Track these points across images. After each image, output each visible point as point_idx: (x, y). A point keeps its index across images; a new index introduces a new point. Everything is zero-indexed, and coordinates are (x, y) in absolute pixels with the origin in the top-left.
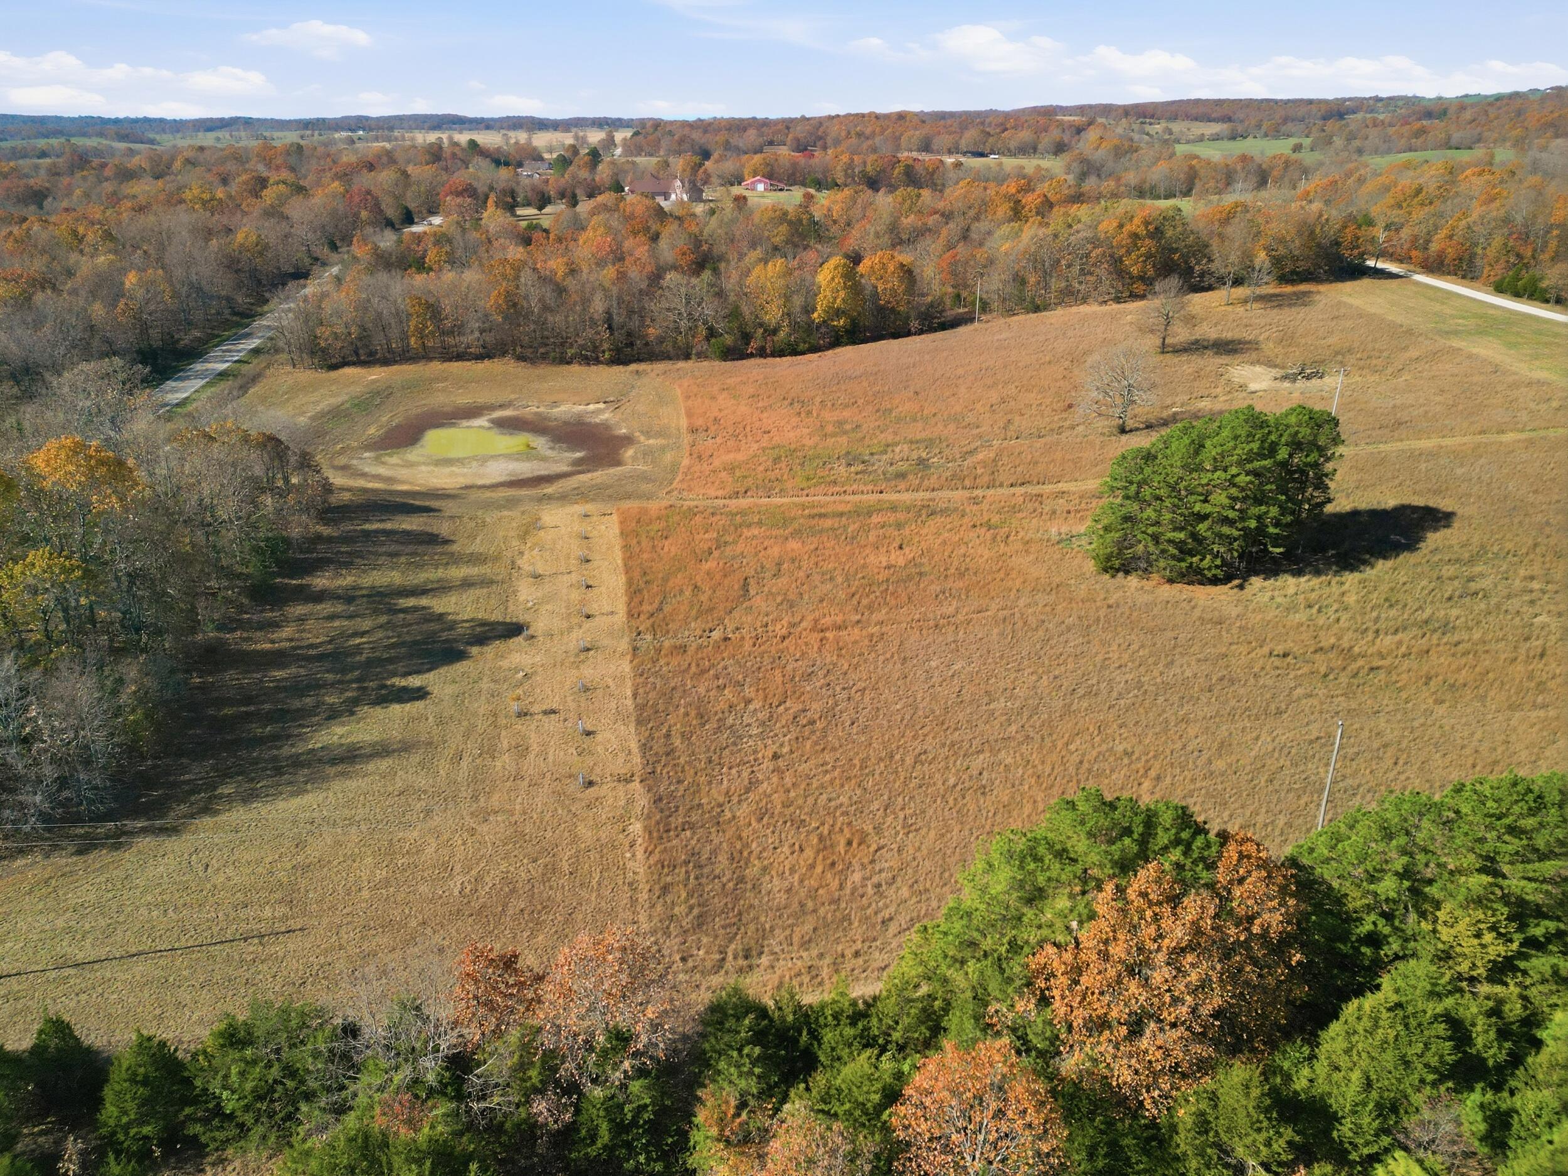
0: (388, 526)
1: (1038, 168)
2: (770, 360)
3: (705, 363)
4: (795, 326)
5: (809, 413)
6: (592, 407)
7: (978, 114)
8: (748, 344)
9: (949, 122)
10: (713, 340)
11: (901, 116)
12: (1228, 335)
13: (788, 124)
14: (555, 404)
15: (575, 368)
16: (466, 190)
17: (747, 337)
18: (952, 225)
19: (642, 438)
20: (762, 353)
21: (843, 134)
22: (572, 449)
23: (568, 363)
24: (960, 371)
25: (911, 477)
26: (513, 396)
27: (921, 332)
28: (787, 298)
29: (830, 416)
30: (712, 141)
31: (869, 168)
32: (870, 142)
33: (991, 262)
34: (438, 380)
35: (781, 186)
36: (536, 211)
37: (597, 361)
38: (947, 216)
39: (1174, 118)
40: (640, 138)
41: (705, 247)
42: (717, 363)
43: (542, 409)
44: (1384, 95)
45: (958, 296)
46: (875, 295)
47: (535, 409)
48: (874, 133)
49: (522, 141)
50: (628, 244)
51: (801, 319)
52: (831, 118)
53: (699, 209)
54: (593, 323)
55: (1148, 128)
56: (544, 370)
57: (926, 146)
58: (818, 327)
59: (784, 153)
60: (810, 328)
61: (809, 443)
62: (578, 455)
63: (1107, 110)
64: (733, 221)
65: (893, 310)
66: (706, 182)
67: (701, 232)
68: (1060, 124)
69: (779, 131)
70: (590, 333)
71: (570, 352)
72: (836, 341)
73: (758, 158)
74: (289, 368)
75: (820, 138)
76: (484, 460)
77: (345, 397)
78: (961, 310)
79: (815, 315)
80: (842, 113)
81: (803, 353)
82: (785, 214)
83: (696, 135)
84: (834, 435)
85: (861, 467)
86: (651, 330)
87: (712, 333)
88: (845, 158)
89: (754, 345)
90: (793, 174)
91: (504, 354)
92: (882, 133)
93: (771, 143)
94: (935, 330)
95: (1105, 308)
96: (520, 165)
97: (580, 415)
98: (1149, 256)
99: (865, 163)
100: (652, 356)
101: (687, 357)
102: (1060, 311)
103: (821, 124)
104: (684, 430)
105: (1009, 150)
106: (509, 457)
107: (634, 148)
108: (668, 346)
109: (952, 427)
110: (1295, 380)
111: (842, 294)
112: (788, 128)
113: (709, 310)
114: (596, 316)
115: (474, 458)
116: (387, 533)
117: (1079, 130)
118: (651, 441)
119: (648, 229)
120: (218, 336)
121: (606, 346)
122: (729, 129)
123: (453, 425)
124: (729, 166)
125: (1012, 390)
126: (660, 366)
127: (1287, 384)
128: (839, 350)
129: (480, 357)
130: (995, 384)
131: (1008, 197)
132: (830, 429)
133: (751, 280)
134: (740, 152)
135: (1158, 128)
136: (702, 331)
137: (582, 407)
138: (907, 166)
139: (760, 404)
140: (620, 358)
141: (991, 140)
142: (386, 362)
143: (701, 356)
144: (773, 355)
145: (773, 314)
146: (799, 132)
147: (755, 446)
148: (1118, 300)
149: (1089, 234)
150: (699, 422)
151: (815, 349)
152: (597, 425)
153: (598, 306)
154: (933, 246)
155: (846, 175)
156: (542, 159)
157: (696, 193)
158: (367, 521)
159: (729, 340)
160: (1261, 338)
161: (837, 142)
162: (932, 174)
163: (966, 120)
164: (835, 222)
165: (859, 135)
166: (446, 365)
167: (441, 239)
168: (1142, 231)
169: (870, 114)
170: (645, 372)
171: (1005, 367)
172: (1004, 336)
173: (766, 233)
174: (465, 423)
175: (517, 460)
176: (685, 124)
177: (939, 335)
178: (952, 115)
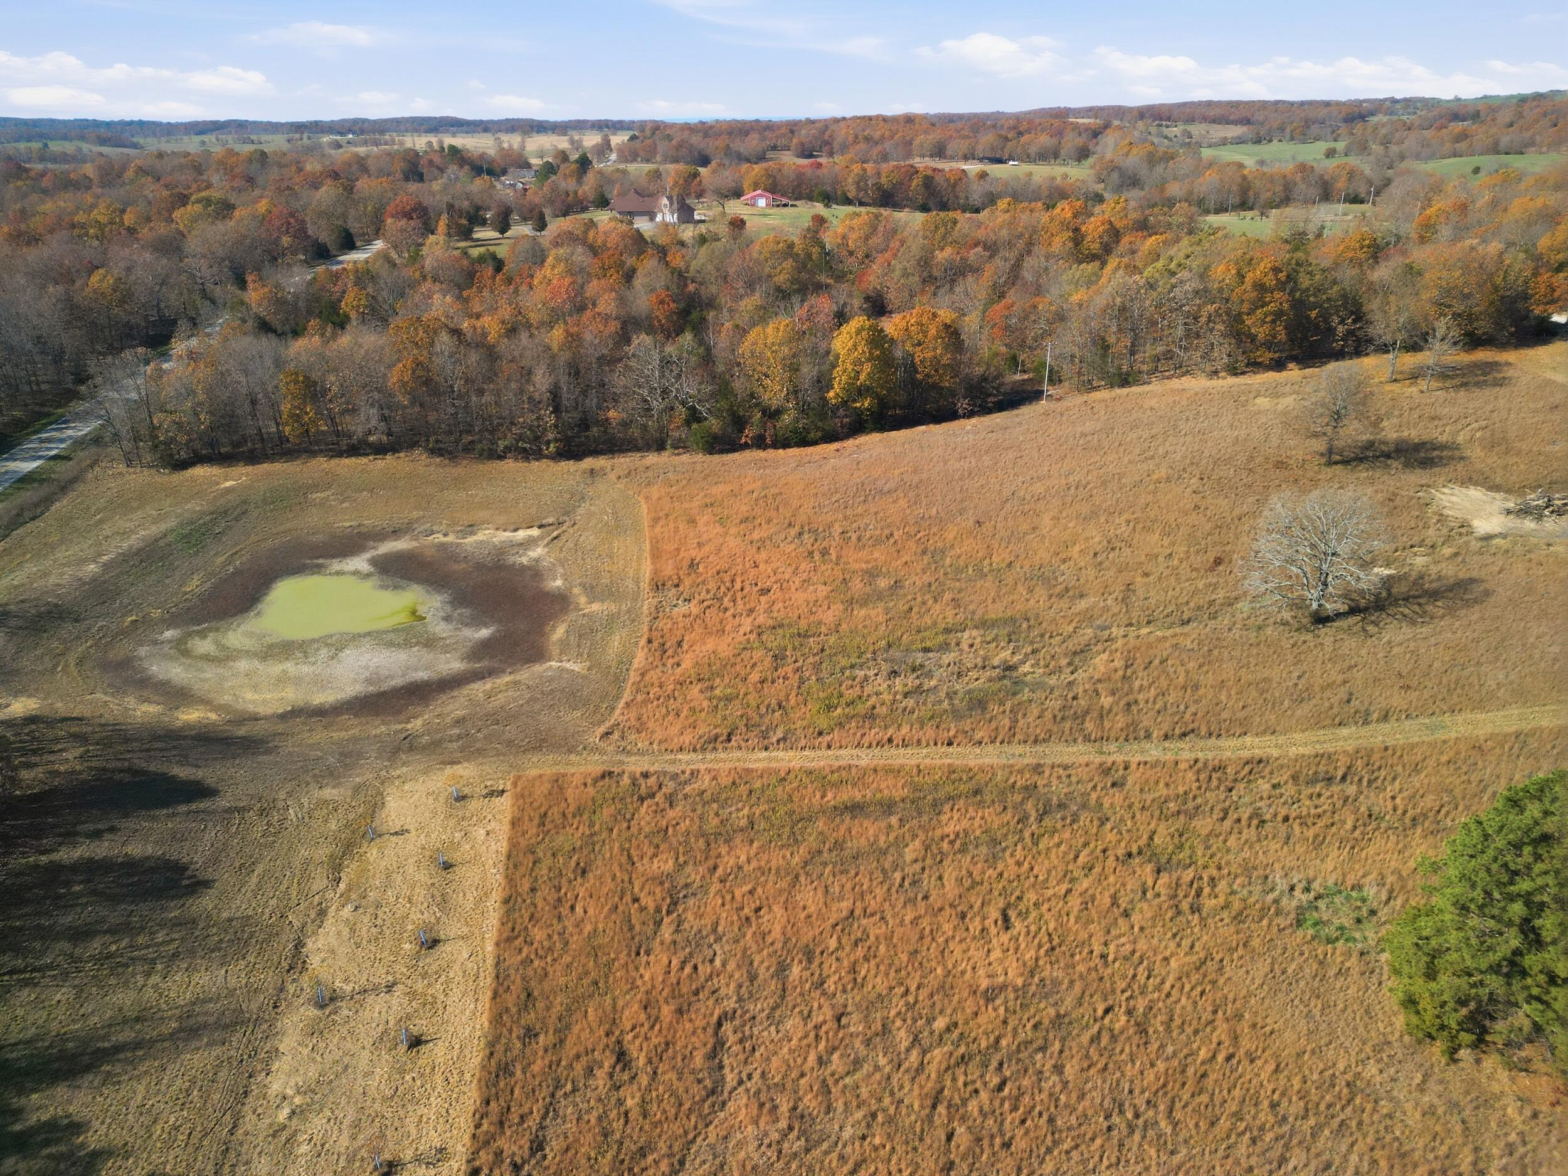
0: (101, 850)
1: (1065, 176)
2: (771, 453)
3: (685, 458)
4: (804, 409)
5: (825, 553)
6: (521, 534)
7: (988, 116)
8: (741, 431)
9: (959, 125)
10: (695, 426)
11: (909, 119)
12: (1413, 434)
13: (792, 127)
14: (471, 528)
15: (510, 465)
16: (414, 210)
17: (740, 423)
18: (998, 261)
19: (583, 600)
20: (760, 443)
21: (851, 139)
22: (477, 622)
23: (501, 458)
24: (1038, 488)
25: (994, 708)
26: (415, 514)
27: (970, 415)
28: (795, 369)
29: (857, 560)
30: (711, 146)
31: (884, 180)
32: (879, 148)
33: (1061, 317)
34: (316, 487)
35: (785, 201)
36: (496, 235)
37: (539, 455)
38: (992, 249)
39: (1191, 120)
40: (637, 144)
41: (691, 287)
42: (700, 457)
43: (451, 538)
44: (1398, 96)
45: (1014, 358)
46: (911, 368)
47: (440, 538)
48: (883, 137)
49: (516, 146)
50: (593, 288)
51: (811, 397)
52: (836, 121)
53: (688, 233)
54: (535, 403)
55: (1165, 131)
56: (465, 468)
57: (939, 152)
58: (837, 408)
59: (790, 161)
60: (823, 409)
61: (829, 617)
62: (485, 633)
63: (1120, 112)
64: (727, 253)
65: (935, 386)
66: (700, 195)
67: (688, 267)
68: (1076, 127)
69: (784, 135)
70: (530, 418)
71: (502, 444)
72: (858, 427)
73: (757, 168)
74: (122, 467)
75: (827, 143)
76: (338, 643)
77: (171, 523)
78: (1018, 377)
79: (831, 394)
80: (848, 115)
81: (814, 443)
82: (791, 246)
83: (695, 140)
84: (865, 602)
85: (911, 681)
86: (612, 414)
87: (694, 416)
88: (856, 168)
89: (749, 432)
90: (799, 186)
91: (412, 445)
92: (892, 137)
93: (774, 148)
94: (990, 411)
95: (1216, 383)
96: (504, 172)
97: (502, 550)
98: (1279, 314)
99: (879, 174)
100: (613, 446)
101: (660, 447)
102: (1155, 387)
103: (827, 127)
104: (645, 585)
105: (1028, 156)
106: (381, 638)
107: (630, 154)
108: (635, 432)
109: (1041, 592)
110: (1540, 518)
111: (867, 368)
112: (792, 132)
113: (691, 387)
114: (537, 396)
115: (324, 641)
116: (92, 868)
117: (1096, 134)
118: (596, 607)
119: (622, 264)
120: (48, 415)
121: (550, 436)
122: (730, 134)
123: (318, 569)
124: (727, 177)
125: (1120, 526)
126: (624, 462)
127: (1529, 524)
128: (862, 439)
129: (380, 450)
130: (1094, 514)
131: (1065, 225)
132: (857, 586)
133: (745, 348)
134: (742, 158)
135: (1175, 131)
136: (681, 412)
137: (508, 534)
138: (927, 177)
139: (756, 535)
140: (571, 451)
141: (1009, 145)
142: (252, 458)
143: (681, 446)
144: (775, 445)
145: (774, 393)
146: (804, 134)
147: (747, 624)
148: (1234, 371)
149: (1195, 284)
150: (668, 569)
151: (831, 437)
152: (523, 568)
153: (541, 381)
154: (976, 287)
155: (859, 189)
156: (528, 166)
157: (686, 213)
158: (70, 836)
159: (714, 424)
160: (1460, 439)
161: (844, 148)
162: (955, 185)
163: (976, 123)
164: (851, 253)
165: (867, 139)
166: (335, 462)
167: (364, 276)
168: (1270, 281)
169: (878, 117)
170: (603, 472)
171: (1104, 483)
172: (1089, 426)
173: (767, 270)
174: (336, 565)
175: (390, 644)
176: (688, 128)
177: (998, 418)
178: (960, 117)
